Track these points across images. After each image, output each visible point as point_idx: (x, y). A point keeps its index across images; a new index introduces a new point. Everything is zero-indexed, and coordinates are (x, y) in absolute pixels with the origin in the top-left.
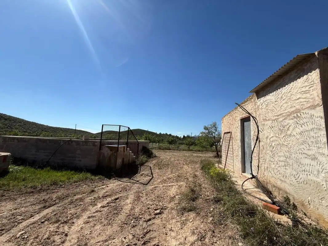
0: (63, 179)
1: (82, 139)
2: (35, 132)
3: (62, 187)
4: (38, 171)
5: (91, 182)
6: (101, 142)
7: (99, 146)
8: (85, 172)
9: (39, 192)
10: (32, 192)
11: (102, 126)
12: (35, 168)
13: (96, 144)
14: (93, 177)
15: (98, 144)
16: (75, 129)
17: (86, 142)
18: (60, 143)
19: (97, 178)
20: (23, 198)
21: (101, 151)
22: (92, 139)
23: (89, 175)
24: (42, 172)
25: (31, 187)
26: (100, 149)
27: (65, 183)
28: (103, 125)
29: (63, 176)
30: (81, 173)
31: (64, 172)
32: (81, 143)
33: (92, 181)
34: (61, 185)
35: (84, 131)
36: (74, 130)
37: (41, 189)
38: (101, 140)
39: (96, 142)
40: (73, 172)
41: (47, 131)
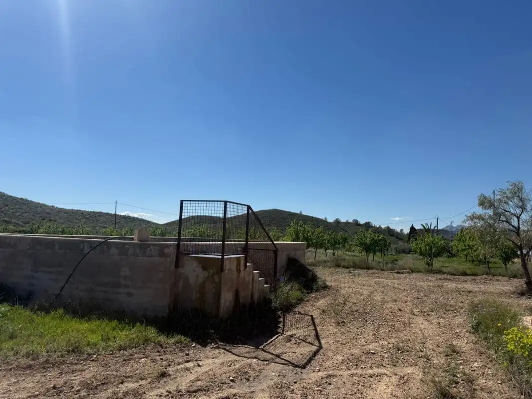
0: (94, 338)
1: (133, 239)
2: (28, 223)
3: (93, 360)
4: (39, 318)
5: (158, 352)
6: (178, 246)
7: (174, 257)
8: (142, 323)
9: (44, 368)
10: (30, 367)
11: (180, 202)
12: (31, 310)
13: (166, 251)
14: (162, 338)
15: (172, 251)
16: (113, 212)
17: (143, 245)
18: (83, 249)
19: (171, 341)
20: (13, 380)
21: (179, 269)
22: (155, 240)
23: (151, 332)
24: (47, 320)
25: (28, 355)
26: (177, 266)
27: (98, 351)
28: (182, 202)
29: (93, 332)
30: (133, 327)
31: (95, 323)
32: (131, 252)
33: (160, 349)
34: (90, 355)
35: (137, 218)
36: (111, 215)
37: (47, 361)
38: (179, 240)
39: (168, 246)
40: (114, 323)
41: (52, 219)
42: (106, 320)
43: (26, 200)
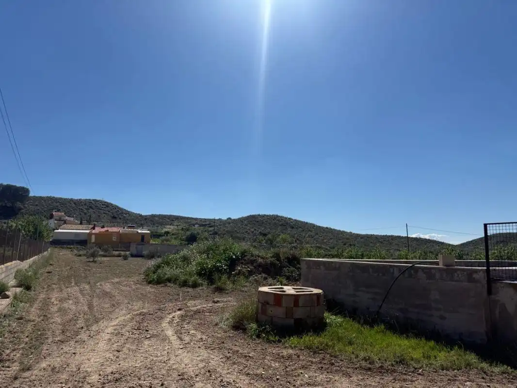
0: (417, 354)
1: (437, 264)
2: (334, 248)
3: (420, 374)
4: (366, 330)
5: (483, 378)
6: (488, 271)
7: (485, 282)
8: (460, 347)
9: (380, 372)
10: (370, 369)
11: (483, 226)
12: (359, 322)
13: (475, 276)
14: (485, 365)
15: (482, 277)
17: (449, 270)
18: (393, 273)
19: (497, 370)
20: (360, 377)
21: (493, 296)
22: (460, 264)
23: (472, 358)
24: (373, 332)
25: (365, 359)
26: (490, 292)
27: (422, 366)
28: (485, 225)
29: (414, 349)
30: (451, 350)
31: (413, 342)
32: (438, 276)
33: (485, 376)
34: (416, 369)
36: (402, 238)
37: (381, 367)
38: (488, 264)
39: (476, 271)
40: (432, 343)
41: (352, 243)
42: (423, 339)
43: (331, 229)
